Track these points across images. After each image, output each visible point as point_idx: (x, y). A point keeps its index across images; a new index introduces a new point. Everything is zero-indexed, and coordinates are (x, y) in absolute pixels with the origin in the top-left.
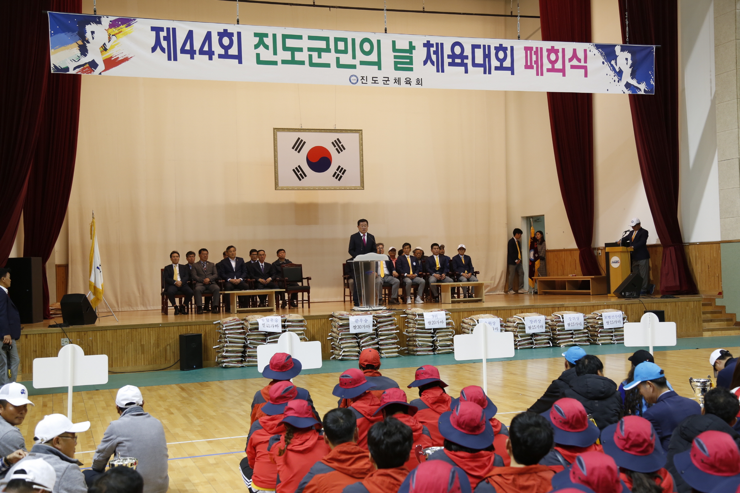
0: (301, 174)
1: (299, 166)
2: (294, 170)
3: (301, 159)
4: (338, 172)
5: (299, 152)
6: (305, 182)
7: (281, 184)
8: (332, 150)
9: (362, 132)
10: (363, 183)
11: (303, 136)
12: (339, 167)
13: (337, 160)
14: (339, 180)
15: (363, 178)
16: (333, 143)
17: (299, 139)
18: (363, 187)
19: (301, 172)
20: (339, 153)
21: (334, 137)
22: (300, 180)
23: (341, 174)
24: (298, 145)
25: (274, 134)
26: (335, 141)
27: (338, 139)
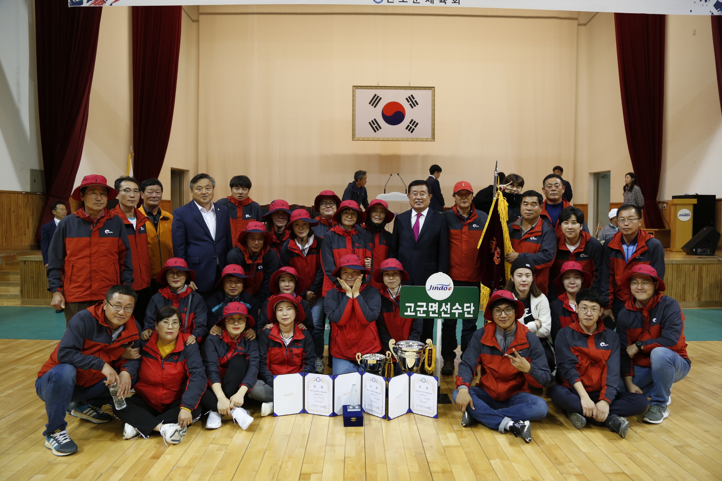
0: (376, 127)
1: (375, 120)
2: (370, 123)
3: (377, 113)
4: (411, 125)
5: (375, 107)
6: (380, 134)
7: (357, 136)
8: (406, 105)
9: (434, 89)
10: (434, 135)
11: (379, 93)
12: (412, 120)
13: (410, 114)
14: (412, 132)
15: (434, 130)
16: (407, 99)
17: (376, 95)
18: (434, 139)
19: (376, 125)
20: (412, 107)
21: (408, 93)
22: (375, 131)
23: (413, 127)
24: (375, 101)
25: (353, 91)
26: (409, 97)
27: (412, 96)
